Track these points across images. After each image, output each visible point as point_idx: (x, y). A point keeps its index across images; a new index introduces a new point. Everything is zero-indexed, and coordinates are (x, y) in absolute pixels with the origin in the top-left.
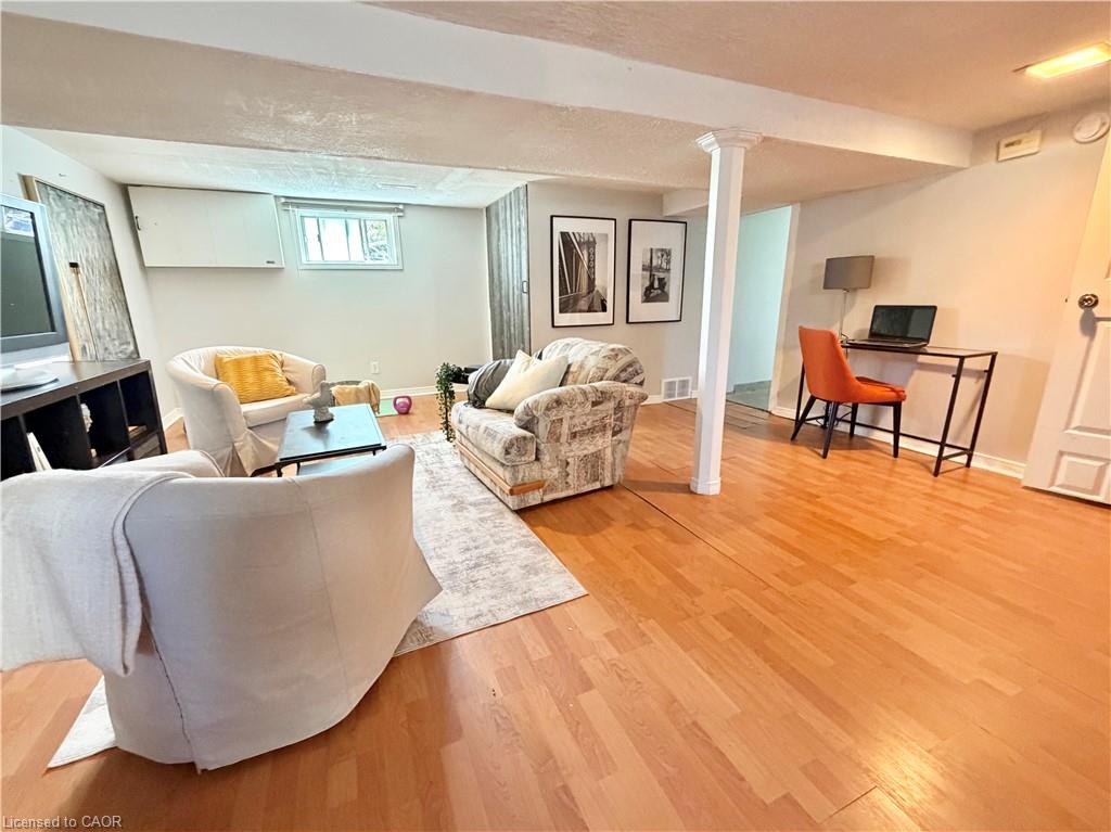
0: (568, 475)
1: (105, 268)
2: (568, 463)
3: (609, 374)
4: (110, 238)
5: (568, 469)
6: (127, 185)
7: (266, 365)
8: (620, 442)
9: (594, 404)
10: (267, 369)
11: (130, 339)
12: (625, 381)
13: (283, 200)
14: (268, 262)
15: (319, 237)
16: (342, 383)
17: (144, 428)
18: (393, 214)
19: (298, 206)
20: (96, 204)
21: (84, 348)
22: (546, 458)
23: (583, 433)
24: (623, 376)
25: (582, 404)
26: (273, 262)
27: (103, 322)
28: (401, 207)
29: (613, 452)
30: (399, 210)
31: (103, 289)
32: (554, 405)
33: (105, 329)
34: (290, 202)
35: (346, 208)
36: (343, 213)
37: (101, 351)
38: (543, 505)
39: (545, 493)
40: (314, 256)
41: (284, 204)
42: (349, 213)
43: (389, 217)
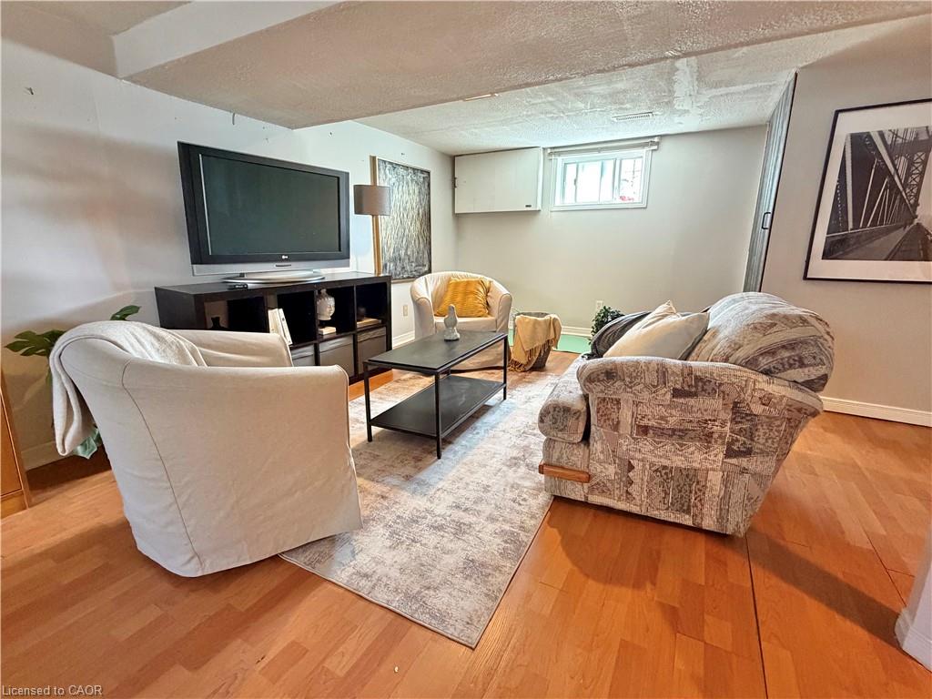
0: (631, 483)
1: (419, 214)
2: (631, 467)
3: (740, 354)
4: (429, 194)
5: (631, 474)
6: (454, 156)
7: (472, 289)
8: (744, 471)
9: (677, 393)
10: (472, 292)
11: (426, 263)
12: (767, 372)
13: (549, 151)
14: (527, 206)
15: (575, 181)
16: (524, 314)
17: (380, 321)
18: (647, 149)
19: (560, 154)
20: (422, 171)
21: (386, 265)
22: (597, 446)
23: (661, 432)
24: (764, 362)
25: (653, 388)
26: (529, 206)
27: (406, 250)
28: (656, 140)
29: (726, 482)
30: (653, 143)
31: (412, 228)
32: (602, 377)
33: (406, 254)
34: (555, 151)
35: (599, 150)
36: (596, 154)
37: (399, 269)
38: (586, 504)
39: (591, 490)
40: (569, 200)
41: (550, 154)
42: (603, 154)
43: (643, 152)
